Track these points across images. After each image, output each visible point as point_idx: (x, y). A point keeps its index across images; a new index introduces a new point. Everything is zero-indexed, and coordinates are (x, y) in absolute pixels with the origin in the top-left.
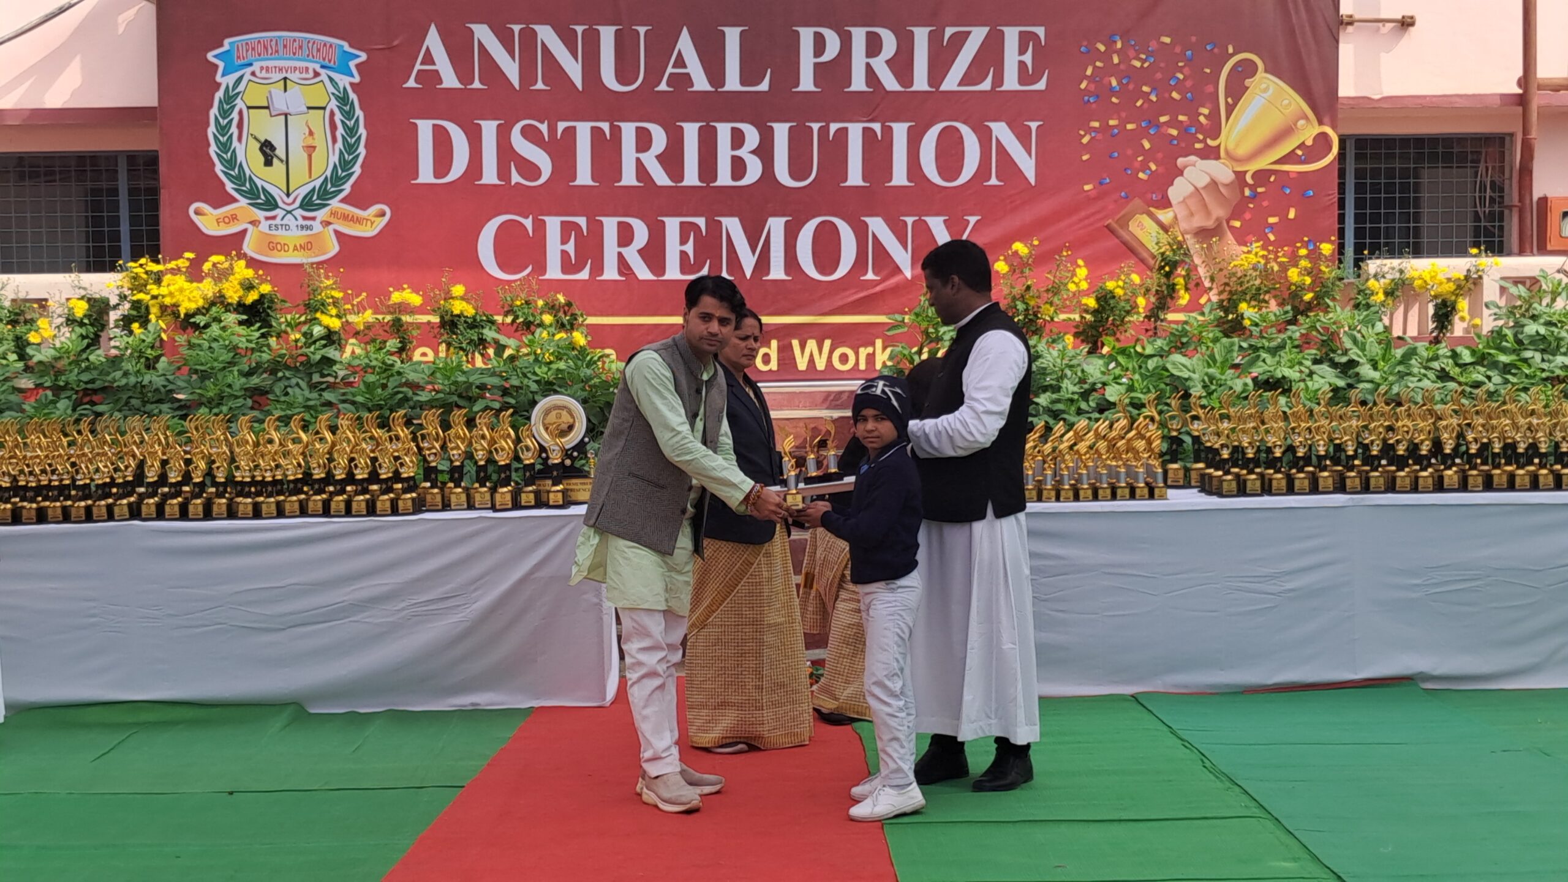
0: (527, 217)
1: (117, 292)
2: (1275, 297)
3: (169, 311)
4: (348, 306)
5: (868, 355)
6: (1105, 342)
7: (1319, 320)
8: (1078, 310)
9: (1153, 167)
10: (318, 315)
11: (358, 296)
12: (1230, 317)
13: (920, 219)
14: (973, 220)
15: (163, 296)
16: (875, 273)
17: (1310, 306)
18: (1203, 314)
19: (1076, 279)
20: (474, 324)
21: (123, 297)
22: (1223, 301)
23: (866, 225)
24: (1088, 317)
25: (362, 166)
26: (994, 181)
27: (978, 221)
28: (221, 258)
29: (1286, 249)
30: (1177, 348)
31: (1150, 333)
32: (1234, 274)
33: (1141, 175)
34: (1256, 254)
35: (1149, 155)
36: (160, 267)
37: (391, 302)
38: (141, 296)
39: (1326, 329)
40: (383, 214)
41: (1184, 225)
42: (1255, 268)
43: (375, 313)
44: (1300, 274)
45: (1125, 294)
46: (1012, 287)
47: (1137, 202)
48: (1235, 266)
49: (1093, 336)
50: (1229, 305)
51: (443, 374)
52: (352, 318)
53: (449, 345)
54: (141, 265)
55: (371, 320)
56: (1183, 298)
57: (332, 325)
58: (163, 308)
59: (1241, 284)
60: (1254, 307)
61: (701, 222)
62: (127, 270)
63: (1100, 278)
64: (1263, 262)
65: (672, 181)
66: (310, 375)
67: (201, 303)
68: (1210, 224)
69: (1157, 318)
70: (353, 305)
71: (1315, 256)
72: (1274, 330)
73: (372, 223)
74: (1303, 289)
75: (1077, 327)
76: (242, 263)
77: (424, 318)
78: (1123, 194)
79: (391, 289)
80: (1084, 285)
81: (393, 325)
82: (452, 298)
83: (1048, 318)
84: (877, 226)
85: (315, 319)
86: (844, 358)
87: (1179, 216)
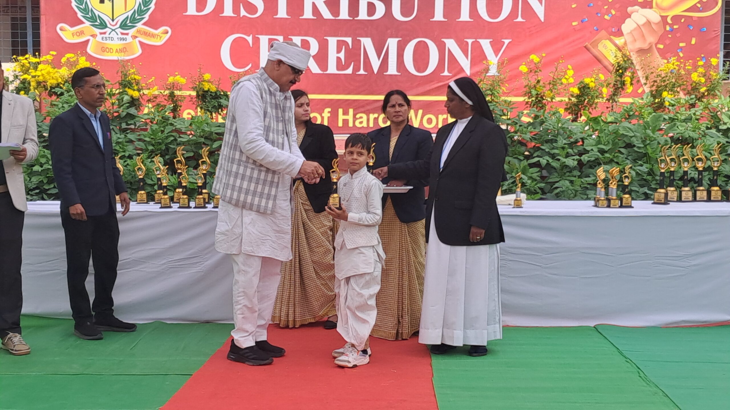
0: (249, 36)
1: (13, 74)
2: (684, 90)
3: (42, 85)
4: (144, 85)
5: (444, 119)
6: (583, 114)
7: (709, 104)
8: (568, 95)
9: (613, 12)
10: (127, 89)
11: (150, 79)
12: (657, 101)
13: (476, 41)
14: (507, 41)
15: (39, 76)
16: (449, 71)
17: (703, 96)
18: (642, 99)
19: (567, 77)
20: (216, 96)
21: (16, 77)
22: (651, 92)
23: (444, 44)
24: (573, 99)
25: (156, 4)
26: (520, 19)
27: (510, 43)
28: (72, 55)
29: (690, 61)
30: (626, 119)
31: (610, 109)
32: (660, 75)
33: (606, 17)
34: (673, 64)
35: (611, 5)
36: (37, 60)
37: (168, 82)
38: (26, 76)
39: (714, 109)
40: (167, 32)
41: (630, 47)
42: (671, 72)
43: (159, 89)
44: (699, 76)
45: (595, 87)
46: (529, 81)
47: (603, 33)
48: (661, 70)
49: (575, 110)
50: (656, 94)
51: (196, 125)
52: (146, 92)
53: (201, 108)
54: (26, 59)
55: (157, 93)
56: (629, 88)
57: (134, 95)
58: (39, 83)
59: (664, 81)
60: (671, 95)
61: (349, 40)
62: (18, 61)
63: (581, 76)
64: (677, 68)
65: (333, 16)
66: (121, 123)
67: (60, 80)
68: (645, 46)
69: (614, 101)
70: (146, 84)
71: (708, 66)
72: (684, 109)
73: (160, 38)
74: (700, 85)
75: (567, 105)
76: (84, 58)
77: (188, 93)
78: (595, 28)
79: (168, 75)
80: (571, 80)
81: (169, 96)
82: (204, 81)
83: (549, 100)
84: (451, 44)
85: (126, 91)
86: (430, 121)
87: (628, 42)
